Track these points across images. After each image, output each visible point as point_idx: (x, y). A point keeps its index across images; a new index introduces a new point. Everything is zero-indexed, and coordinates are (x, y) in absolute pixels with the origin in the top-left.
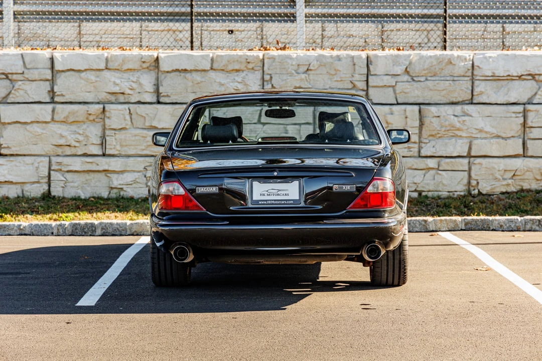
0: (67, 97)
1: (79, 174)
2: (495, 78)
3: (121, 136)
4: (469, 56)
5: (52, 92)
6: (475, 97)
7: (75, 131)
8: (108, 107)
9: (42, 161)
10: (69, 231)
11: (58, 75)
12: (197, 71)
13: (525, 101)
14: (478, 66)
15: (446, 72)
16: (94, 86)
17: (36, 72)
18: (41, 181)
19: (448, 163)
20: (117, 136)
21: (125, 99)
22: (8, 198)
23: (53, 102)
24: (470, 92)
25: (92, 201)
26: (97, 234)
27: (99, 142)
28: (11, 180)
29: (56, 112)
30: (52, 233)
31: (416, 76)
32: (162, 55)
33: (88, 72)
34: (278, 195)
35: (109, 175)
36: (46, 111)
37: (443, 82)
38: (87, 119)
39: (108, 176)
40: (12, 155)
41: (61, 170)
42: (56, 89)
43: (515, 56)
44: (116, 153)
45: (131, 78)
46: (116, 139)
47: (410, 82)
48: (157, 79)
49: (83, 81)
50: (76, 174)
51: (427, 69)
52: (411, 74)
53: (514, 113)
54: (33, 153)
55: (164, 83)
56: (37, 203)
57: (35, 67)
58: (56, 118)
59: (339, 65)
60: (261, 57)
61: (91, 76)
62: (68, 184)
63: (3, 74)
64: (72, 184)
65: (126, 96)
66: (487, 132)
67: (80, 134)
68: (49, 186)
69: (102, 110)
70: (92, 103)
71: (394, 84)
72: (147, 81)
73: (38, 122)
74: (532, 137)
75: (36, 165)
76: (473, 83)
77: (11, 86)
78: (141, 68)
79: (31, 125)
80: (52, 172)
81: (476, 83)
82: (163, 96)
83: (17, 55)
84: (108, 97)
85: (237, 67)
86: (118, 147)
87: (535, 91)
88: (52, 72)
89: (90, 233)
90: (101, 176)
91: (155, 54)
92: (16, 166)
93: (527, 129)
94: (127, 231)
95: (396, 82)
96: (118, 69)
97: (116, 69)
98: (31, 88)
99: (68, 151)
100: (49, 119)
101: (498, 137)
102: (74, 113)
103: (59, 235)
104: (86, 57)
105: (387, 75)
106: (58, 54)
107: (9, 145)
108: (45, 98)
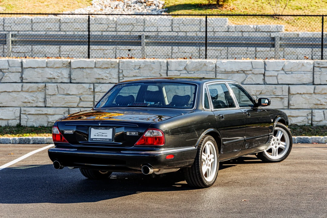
0: (28, 80)
1: (34, 116)
2: (226, 72)
3: (53, 98)
4: (214, 62)
5: (22, 78)
7: (32, 96)
8: (47, 85)
9: (16, 110)
10: (18, 142)
11: (25, 70)
12: (88, 68)
14: (218, 67)
15: (203, 69)
16: (41, 75)
17: (14, 68)
18: (16, 119)
20: (51, 98)
21: (55, 81)
23: (22, 82)
25: (39, 128)
26: (31, 143)
27: (43, 101)
28: (2, 118)
29: (23, 87)
30: (10, 143)
31: (189, 71)
32: (72, 61)
33: (38, 69)
35: (47, 116)
36: (18, 86)
37: (202, 74)
38: (38, 90)
39: (47, 117)
40: (3, 107)
41: (25, 113)
42: (23, 76)
43: (236, 62)
44: (51, 106)
45: (58, 71)
46: (51, 99)
47: (187, 74)
48: (70, 72)
49: (36, 73)
50: (32, 115)
51: (194, 68)
52: (187, 70)
54: (13, 106)
55: (73, 74)
56: (14, 129)
57: (14, 66)
58: (24, 89)
59: (153, 66)
60: (118, 62)
61: (40, 70)
62: (29, 120)
64: (30, 120)
65: (56, 79)
67: (34, 97)
68: (20, 121)
69: (44, 86)
70: (40, 83)
72: (65, 73)
73: (15, 91)
75: (14, 111)
76: (216, 74)
77: (3, 75)
78: (62, 67)
79: (12, 93)
80: (21, 115)
81: (217, 74)
82: (73, 80)
83: (6, 60)
84: (47, 80)
85: (106, 66)
86: (52, 103)
87: (245, 78)
88: (22, 68)
90: (44, 116)
91: (69, 60)
92: (5, 112)
94: (44, 142)
95: (180, 74)
96: (52, 67)
97: (51, 67)
98: (12, 76)
99: (29, 105)
100: (20, 90)
102: (32, 87)
103: (13, 144)
104: (37, 62)
105: (176, 70)
106: (24, 60)
107: (2, 102)
108: (18, 80)
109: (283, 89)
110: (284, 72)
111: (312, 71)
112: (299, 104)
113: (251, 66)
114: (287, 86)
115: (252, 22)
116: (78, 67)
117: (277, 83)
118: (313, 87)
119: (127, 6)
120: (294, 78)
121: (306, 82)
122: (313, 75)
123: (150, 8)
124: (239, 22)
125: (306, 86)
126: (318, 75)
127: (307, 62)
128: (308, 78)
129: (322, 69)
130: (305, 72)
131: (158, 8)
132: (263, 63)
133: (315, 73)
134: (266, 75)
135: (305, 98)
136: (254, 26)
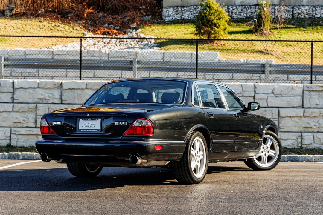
0: (20, 100)
1: (24, 136)
5: (13, 98)
7: (23, 116)
8: (38, 105)
9: (7, 130)
10: (7, 157)
11: (16, 90)
12: (79, 89)
16: (32, 96)
17: (6, 89)
18: (7, 139)
21: (46, 101)
23: (13, 102)
25: (29, 148)
26: (20, 158)
27: (34, 121)
29: (14, 107)
32: (64, 82)
33: (29, 89)
35: (38, 136)
36: (9, 107)
41: (16, 134)
42: (15, 96)
45: (49, 92)
48: (61, 93)
49: (27, 94)
54: (3, 126)
55: (64, 95)
56: (3, 149)
57: (5, 86)
58: (15, 110)
61: (31, 91)
62: (19, 140)
64: (21, 140)
65: (47, 100)
67: (25, 117)
68: (10, 141)
69: (35, 106)
70: (31, 103)
72: (56, 93)
73: (6, 112)
75: (4, 131)
78: (54, 88)
79: (3, 113)
80: (12, 135)
82: (64, 100)
84: (38, 101)
85: (97, 88)
88: (13, 89)
89: (17, 158)
90: (34, 137)
91: (60, 81)
94: (34, 158)
96: (43, 88)
98: (3, 96)
99: (19, 125)
100: (11, 110)
102: (22, 108)
103: (2, 159)
104: (28, 82)
106: (16, 81)
108: (9, 101)
109: (273, 112)
110: (274, 96)
111: (302, 94)
112: (288, 127)
113: (241, 89)
114: (277, 109)
115: (242, 56)
116: (69, 88)
117: (266, 106)
118: (303, 110)
119: (119, 41)
120: (284, 101)
121: (295, 105)
122: (303, 98)
123: (142, 43)
124: (229, 57)
125: (296, 109)
126: (307, 99)
127: (297, 86)
128: (297, 101)
129: (312, 93)
130: (295, 96)
131: (149, 43)
132: (253, 86)
133: (304, 97)
134: (256, 97)
135: (295, 121)
136: (244, 61)
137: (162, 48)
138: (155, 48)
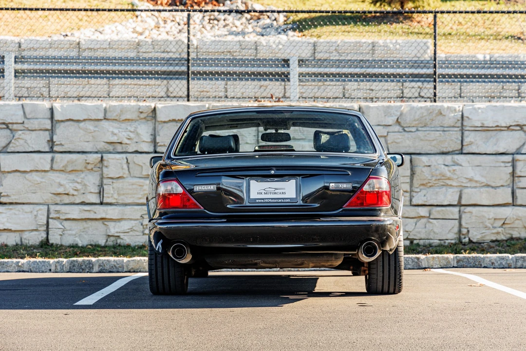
0: (66, 146)
1: (76, 222)
2: (484, 129)
3: (118, 184)
4: (459, 107)
5: (51, 142)
6: (464, 147)
7: (74, 180)
8: (106, 156)
9: (40, 210)
10: (67, 268)
11: (58, 125)
13: (513, 151)
14: (467, 117)
15: (436, 123)
16: (92, 136)
17: (36, 122)
18: (39, 229)
19: (438, 212)
20: (115, 185)
21: (122, 149)
22: (6, 246)
23: (52, 151)
24: (460, 142)
25: (89, 248)
26: (94, 270)
27: (97, 191)
28: (10, 228)
29: (55, 160)
30: (50, 270)
31: (407, 127)
32: (159, 106)
33: (87, 122)
34: (275, 193)
35: (106, 223)
36: (45, 160)
37: (433, 132)
38: (86, 167)
39: (105, 225)
40: (11, 203)
41: (59, 218)
42: (55, 138)
43: (504, 107)
44: (113, 201)
45: (129, 128)
46: (113, 188)
47: (401, 132)
48: (155, 129)
49: (81, 131)
50: (74, 222)
51: (418, 120)
52: (402, 125)
53: (503, 162)
54: (32, 202)
55: (161, 133)
56: (35, 250)
57: (35, 117)
58: (55, 167)
61: (90, 126)
62: (66, 232)
63: (4, 123)
64: (70, 232)
65: (123, 145)
66: (476, 182)
67: (78, 183)
68: (48, 234)
69: (100, 159)
70: (91, 152)
71: (386, 134)
72: (144, 131)
73: (37, 171)
74: (521, 186)
75: (35, 213)
76: (463, 134)
77: (12, 136)
78: (138, 119)
79: (30, 174)
80: (50, 220)
81: (466, 133)
82: (160, 146)
83: (18, 105)
84: (106, 147)
86: (116, 196)
87: (523, 142)
88: (52, 122)
89: (87, 270)
90: (99, 224)
91: (152, 105)
92: (15, 214)
93: (516, 178)
94: (123, 268)
95: (388, 132)
96: (116, 120)
97: (114, 119)
98: (31, 137)
99: (67, 200)
100: (48, 168)
101: (488, 186)
102: (72, 162)
104: (85, 108)
105: (379, 125)
106: (57, 105)
107: (9, 194)
108: (44, 148)
116: (171, 118)
119: (210, 20)
123: (258, 23)
131: (275, 23)
137: (306, 32)
138: (290, 33)
